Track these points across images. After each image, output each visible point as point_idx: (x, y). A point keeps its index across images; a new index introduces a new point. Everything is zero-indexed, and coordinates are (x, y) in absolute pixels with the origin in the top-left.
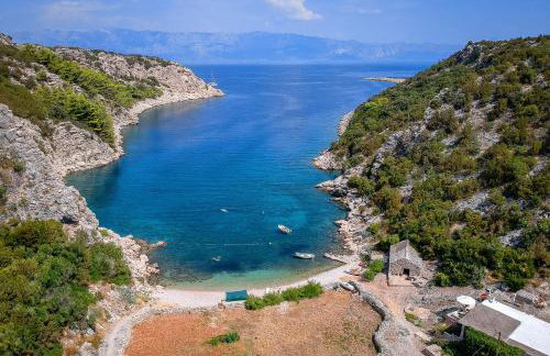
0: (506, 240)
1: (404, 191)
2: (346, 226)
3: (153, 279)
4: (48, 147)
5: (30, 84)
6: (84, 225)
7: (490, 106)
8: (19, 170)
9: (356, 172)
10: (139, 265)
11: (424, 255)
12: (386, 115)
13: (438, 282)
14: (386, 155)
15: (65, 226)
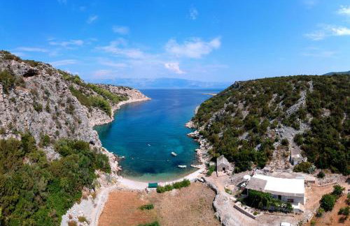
0: (256, 149)
1: (220, 135)
2: (199, 152)
3: (119, 173)
4: (90, 116)
5: (88, 95)
6: (96, 145)
7: (244, 102)
8: (80, 122)
9: (202, 128)
10: (114, 166)
11: (230, 161)
12: (211, 106)
13: (236, 172)
14: (212, 121)
15: (90, 145)
